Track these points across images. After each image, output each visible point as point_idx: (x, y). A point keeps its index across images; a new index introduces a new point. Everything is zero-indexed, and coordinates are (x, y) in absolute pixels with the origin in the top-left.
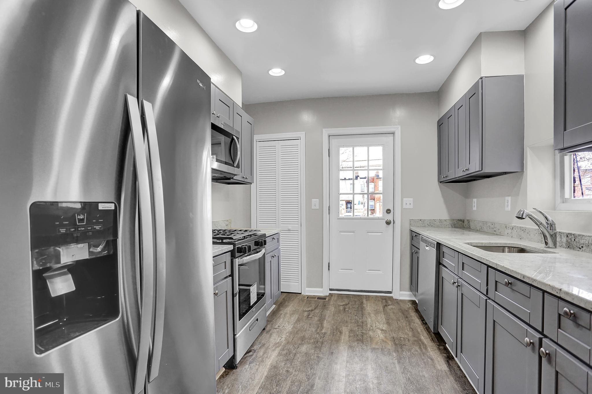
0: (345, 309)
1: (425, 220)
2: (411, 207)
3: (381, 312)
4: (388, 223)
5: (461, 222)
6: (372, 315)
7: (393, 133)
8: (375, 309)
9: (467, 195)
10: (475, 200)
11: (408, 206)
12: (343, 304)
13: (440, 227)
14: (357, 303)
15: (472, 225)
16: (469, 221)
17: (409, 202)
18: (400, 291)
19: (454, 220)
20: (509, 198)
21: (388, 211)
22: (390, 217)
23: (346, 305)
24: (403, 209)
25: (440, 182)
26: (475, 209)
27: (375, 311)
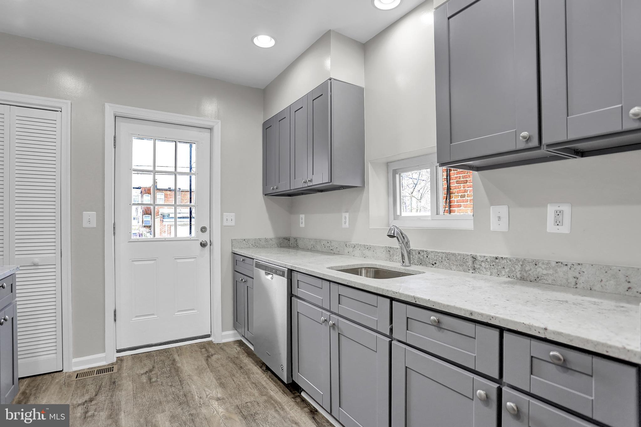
0: (150, 379)
1: (249, 240)
2: (233, 223)
3: (205, 369)
4: (203, 245)
5: (286, 241)
6: (195, 378)
7: (211, 129)
8: (196, 367)
9: (292, 210)
10: (302, 216)
11: (230, 223)
12: (145, 371)
13: (266, 248)
14: (166, 364)
15: (300, 243)
16: (296, 239)
17: (230, 218)
18: (223, 331)
19: (279, 238)
20: (347, 215)
21: (203, 230)
22: (205, 237)
23: (151, 371)
24: (223, 228)
25: (265, 195)
26: (302, 225)
27: (196, 369)
